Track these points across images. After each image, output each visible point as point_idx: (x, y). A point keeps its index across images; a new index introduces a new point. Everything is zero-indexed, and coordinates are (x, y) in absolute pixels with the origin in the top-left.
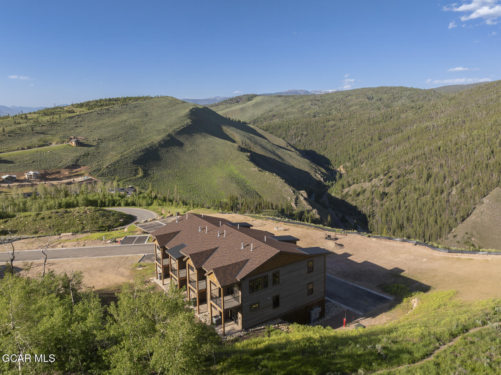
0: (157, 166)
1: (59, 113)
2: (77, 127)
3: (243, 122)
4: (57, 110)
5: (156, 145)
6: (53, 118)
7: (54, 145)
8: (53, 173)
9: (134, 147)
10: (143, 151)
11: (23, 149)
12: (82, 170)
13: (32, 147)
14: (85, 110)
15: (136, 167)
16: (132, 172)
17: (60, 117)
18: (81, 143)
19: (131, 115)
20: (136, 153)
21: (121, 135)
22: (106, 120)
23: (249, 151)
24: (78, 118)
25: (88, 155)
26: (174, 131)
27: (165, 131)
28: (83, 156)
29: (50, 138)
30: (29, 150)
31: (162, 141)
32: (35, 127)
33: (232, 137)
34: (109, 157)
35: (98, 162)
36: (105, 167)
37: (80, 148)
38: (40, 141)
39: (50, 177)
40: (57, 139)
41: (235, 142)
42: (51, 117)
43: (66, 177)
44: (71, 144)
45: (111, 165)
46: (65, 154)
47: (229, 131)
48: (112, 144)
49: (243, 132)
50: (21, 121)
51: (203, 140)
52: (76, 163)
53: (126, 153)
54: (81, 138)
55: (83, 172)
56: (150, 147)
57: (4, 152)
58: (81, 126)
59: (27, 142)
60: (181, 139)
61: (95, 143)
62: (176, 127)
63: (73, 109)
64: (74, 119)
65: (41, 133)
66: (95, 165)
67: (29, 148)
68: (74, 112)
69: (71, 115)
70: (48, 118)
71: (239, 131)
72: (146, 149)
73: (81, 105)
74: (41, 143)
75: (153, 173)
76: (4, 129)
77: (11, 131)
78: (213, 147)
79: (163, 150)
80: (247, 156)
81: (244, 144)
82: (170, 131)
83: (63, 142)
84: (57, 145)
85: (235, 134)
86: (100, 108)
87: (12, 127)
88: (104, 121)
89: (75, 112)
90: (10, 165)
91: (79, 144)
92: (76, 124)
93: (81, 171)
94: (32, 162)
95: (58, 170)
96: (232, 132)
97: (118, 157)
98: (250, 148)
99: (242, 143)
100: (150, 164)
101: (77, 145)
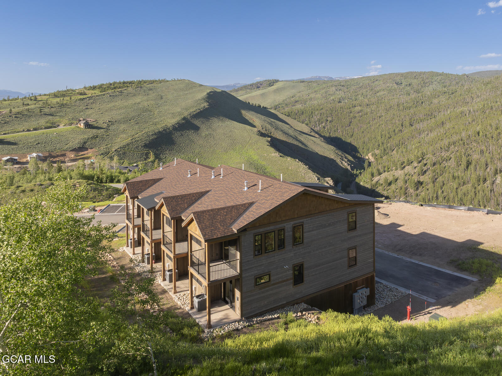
0: (169, 150)
1: (71, 95)
2: (87, 108)
3: (263, 107)
4: (68, 92)
5: (169, 128)
6: (63, 100)
7: (61, 127)
8: (58, 156)
9: (147, 130)
10: (155, 134)
11: (29, 130)
12: (89, 153)
13: (38, 128)
14: (97, 92)
15: (147, 150)
16: (142, 156)
17: (71, 98)
18: (90, 125)
19: (145, 98)
20: (148, 136)
21: (133, 118)
22: (119, 103)
23: (269, 137)
24: (89, 100)
25: (97, 137)
26: (190, 114)
27: (180, 113)
28: (91, 138)
29: (58, 119)
30: (35, 131)
31: (176, 124)
32: (45, 108)
33: (252, 122)
34: (119, 140)
35: (107, 145)
36: (114, 150)
37: (89, 130)
38: (47, 122)
39: (54, 160)
40: (65, 121)
41: (254, 126)
42: (62, 99)
43: (71, 160)
44: (79, 126)
45: (121, 148)
46: (72, 136)
47: (248, 115)
48: (122, 127)
49: (263, 117)
50: (30, 102)
51: (220, 124)
52: (83, 145)
53: (137, 136)
54: (91, 120)
55: (90, 155)
56: (163, 131)
57: (8, 133)
58: (91, 108)
59: (33, 123)
60: (197, 122)
61: (105, 126)
62: (192, 110)
63: (85, 91)
64: (85, 100)
65: (49, 115)
66: (103, 148)
67: (35, 129)
68: (85, 94)
69: (82, 97)
70: (58, 100)
71: (259, 115)
72: (159, 132)
73: (94, 88)
74: (49, 125)
75: (165, 158)
76: (11, 110)
77: (18, 113)
78: (231, 131)
79: (177, 134)
80: (267, 141)
81: (264, 129)
82: (186, 114)
83: (71, 124)
84: (64, 127)
85: (255, 119)
86: (113, 91)
87: (20, 108)
88: (117, 104)
89: (87, 94)
90: (12, 147)
91: (87, 126)
92: (87, 106)
93: (87, 154)
94: (37, 144)
95: (63, 153)
96: (252, 117)
97: (129, 140)
98: (271, 133)
99: (262, 128)
100: (162, 148)
101: (85, 127)
